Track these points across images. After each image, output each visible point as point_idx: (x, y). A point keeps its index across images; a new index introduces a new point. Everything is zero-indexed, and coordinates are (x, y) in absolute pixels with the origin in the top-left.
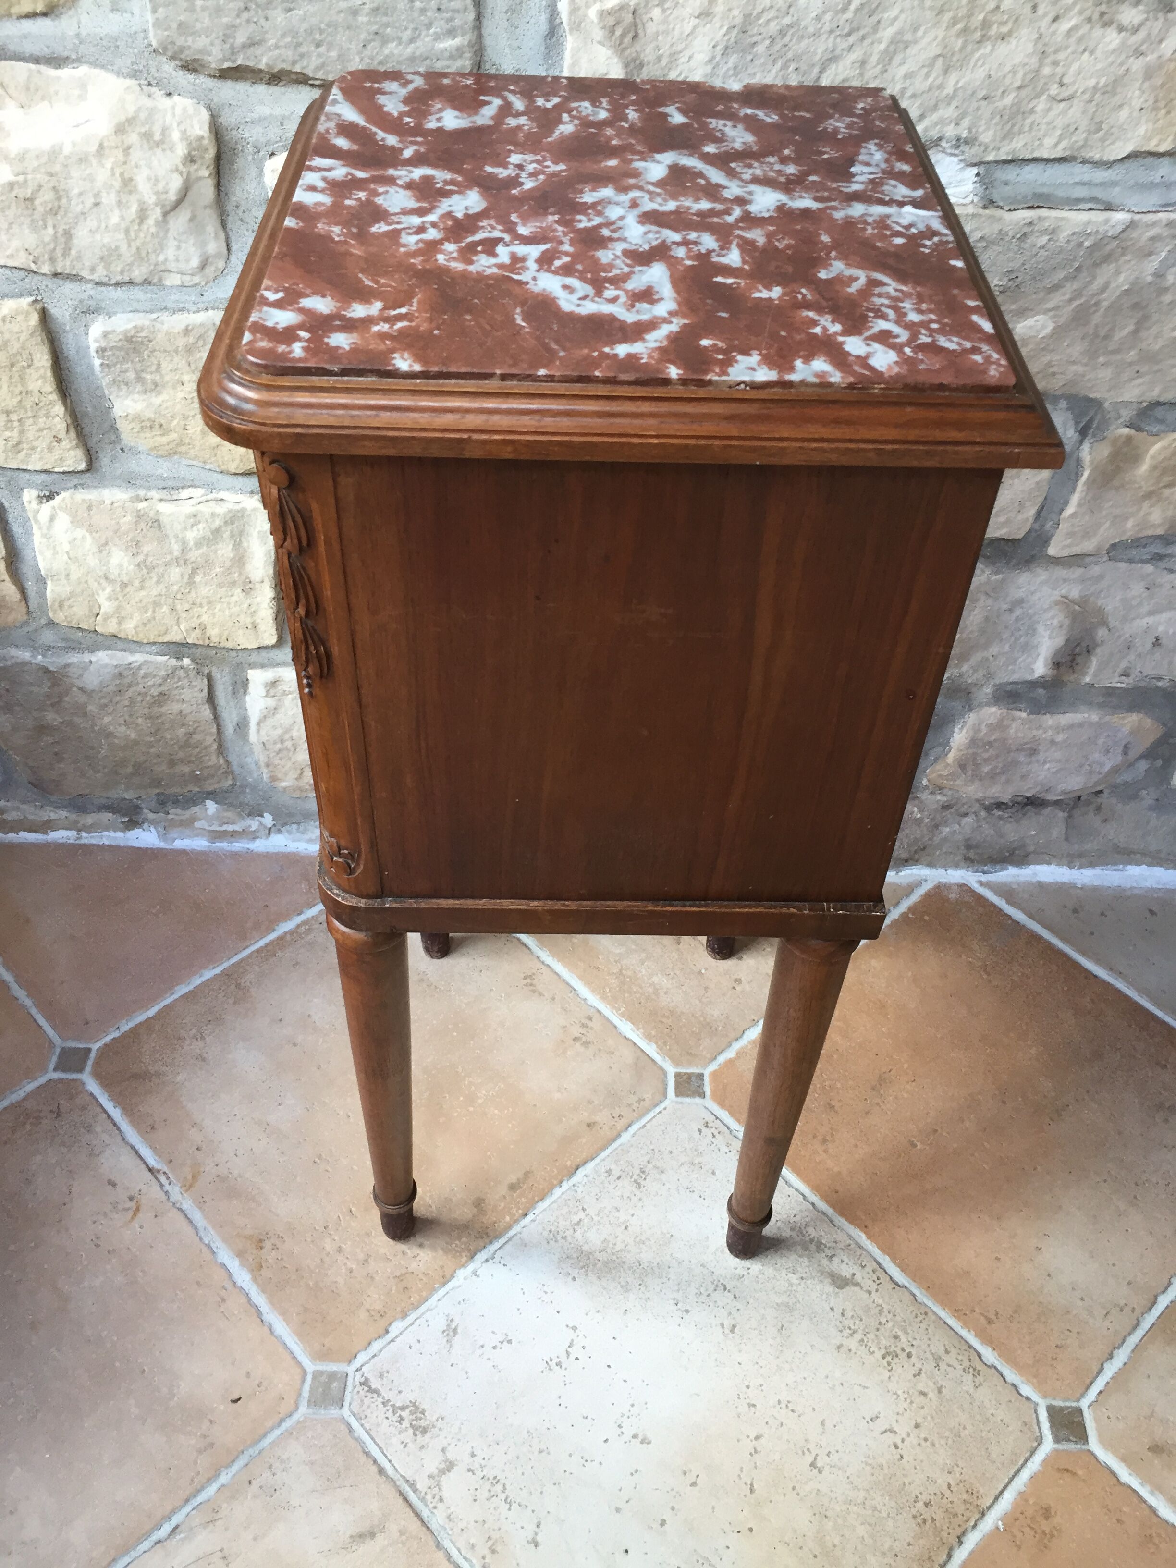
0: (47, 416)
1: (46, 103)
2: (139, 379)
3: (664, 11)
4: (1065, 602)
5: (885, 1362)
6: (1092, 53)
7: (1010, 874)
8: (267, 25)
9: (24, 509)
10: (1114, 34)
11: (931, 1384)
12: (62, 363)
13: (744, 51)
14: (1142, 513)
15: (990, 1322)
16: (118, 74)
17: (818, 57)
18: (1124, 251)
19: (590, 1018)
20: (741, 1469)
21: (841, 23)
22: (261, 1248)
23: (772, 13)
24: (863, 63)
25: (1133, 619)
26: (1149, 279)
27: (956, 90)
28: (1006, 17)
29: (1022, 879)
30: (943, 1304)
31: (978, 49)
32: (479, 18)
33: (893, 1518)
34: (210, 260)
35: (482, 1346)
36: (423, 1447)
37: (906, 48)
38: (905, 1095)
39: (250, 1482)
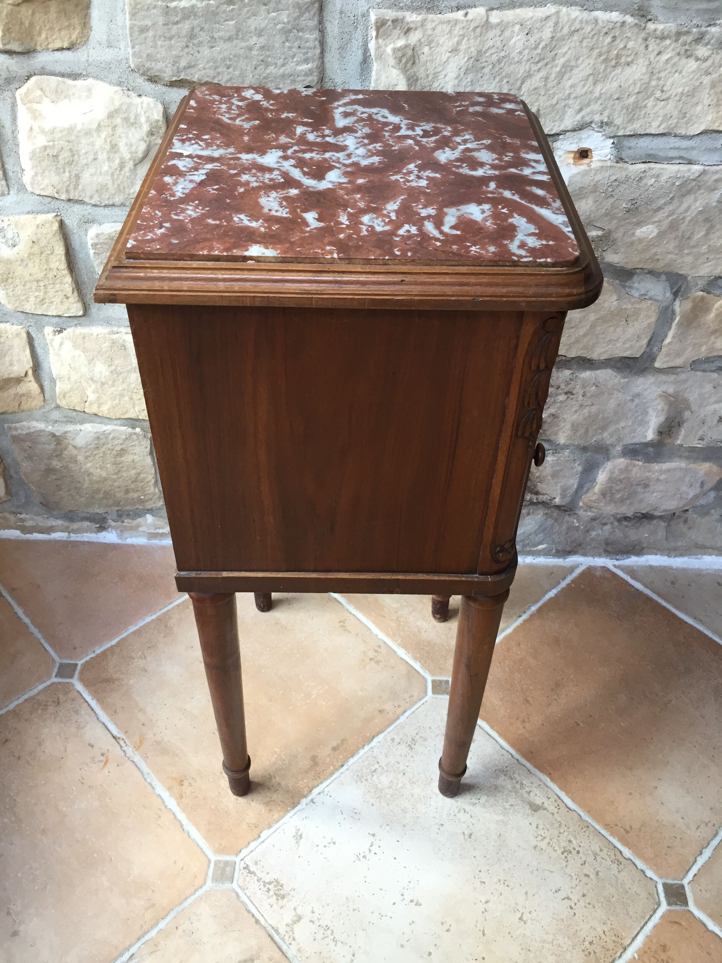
0: (61, 283)
1: (67, 100)
3: (430, 48)
4: (665, 396)
5: (563, 856)
6: (680, 72)
7: (633, 561)
8: (198, 56)
9: (45, 339)
10: (693, 62)
11: (592, 870)
12: (71, 252)
13: (477, 71)
14: (710, 343)
15: (627, 832)
16: (110, 83)
17: (519, 76)
18: (699, 188)
19: (379, 647)
20: (477, 922)
21: (534, 56)
22: (182, 785)
23: (494, 50)
24: (547, 78)
25: (706, 406)
26: (714, 204)
27: (601, 94)
28: (630, 52)
29: (639, 564)
30: (598, 821)
31: (614, 71)
32: (322, 52)
33: (570, 951)
35: (318, 846)
36: (282, 907)
37: (572, 70)
38: (572, 694)
39: (177, 928)
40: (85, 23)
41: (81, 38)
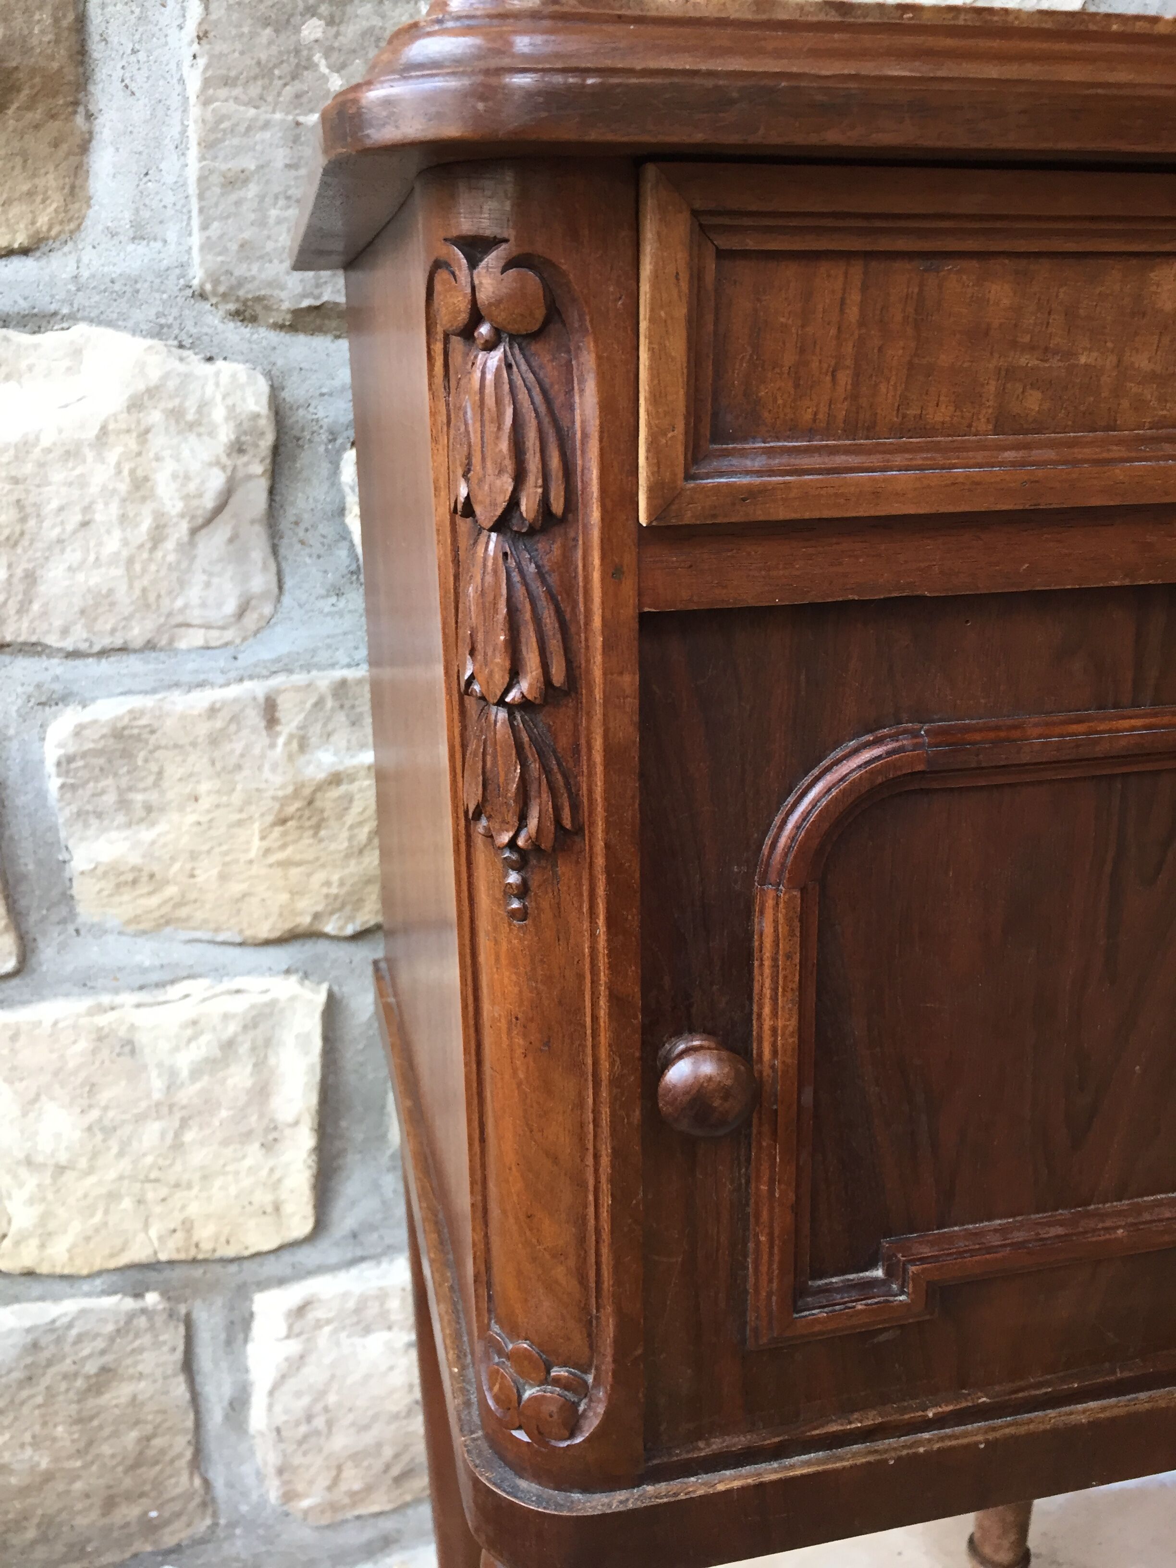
1: (12, 382)
2: (123, 804)
16: (135, 331)
34: (253, 603)
40: (73, 187)
41: (61, 223)
